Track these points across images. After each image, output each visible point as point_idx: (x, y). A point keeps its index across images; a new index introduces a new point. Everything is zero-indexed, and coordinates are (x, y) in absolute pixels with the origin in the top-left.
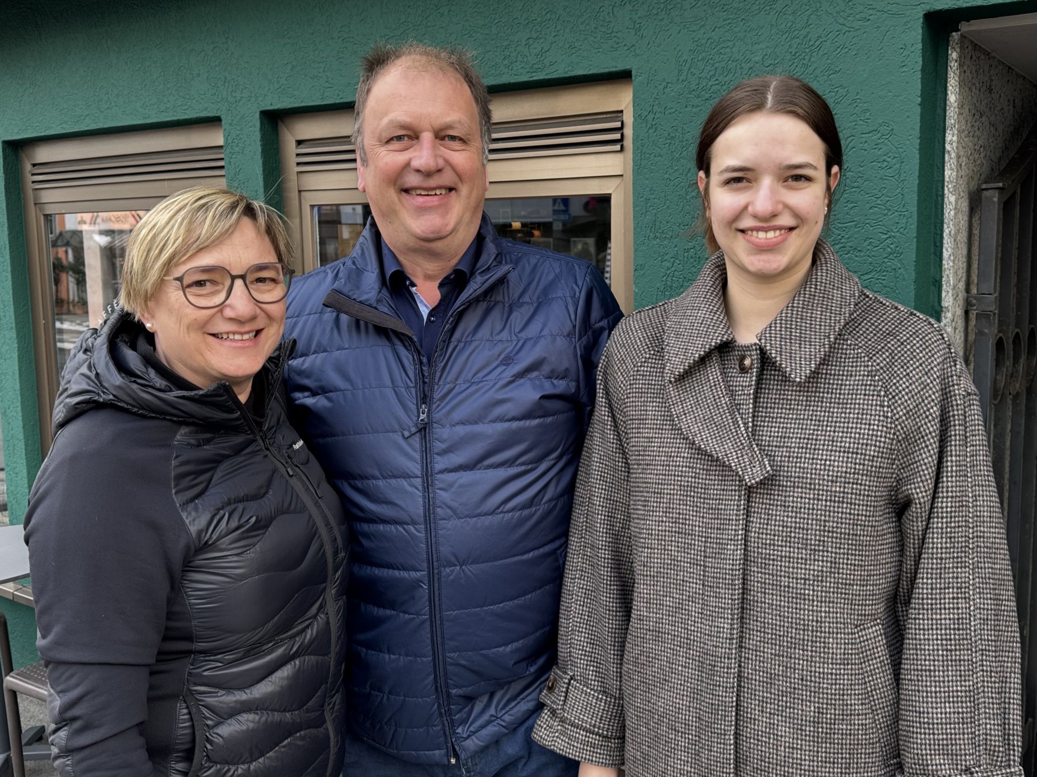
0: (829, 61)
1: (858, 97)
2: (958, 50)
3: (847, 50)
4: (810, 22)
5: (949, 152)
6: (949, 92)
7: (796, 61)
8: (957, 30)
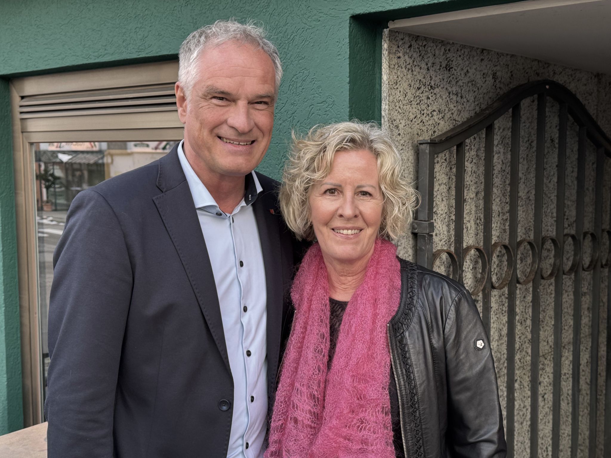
0: (298, 50)
1: (314, 77)
2: (387, 42)
3: (308, 42)
4: (287, 22)
5: (384, 117)
6: (383, 73)
7: (281, 49)
8: (387, 27)
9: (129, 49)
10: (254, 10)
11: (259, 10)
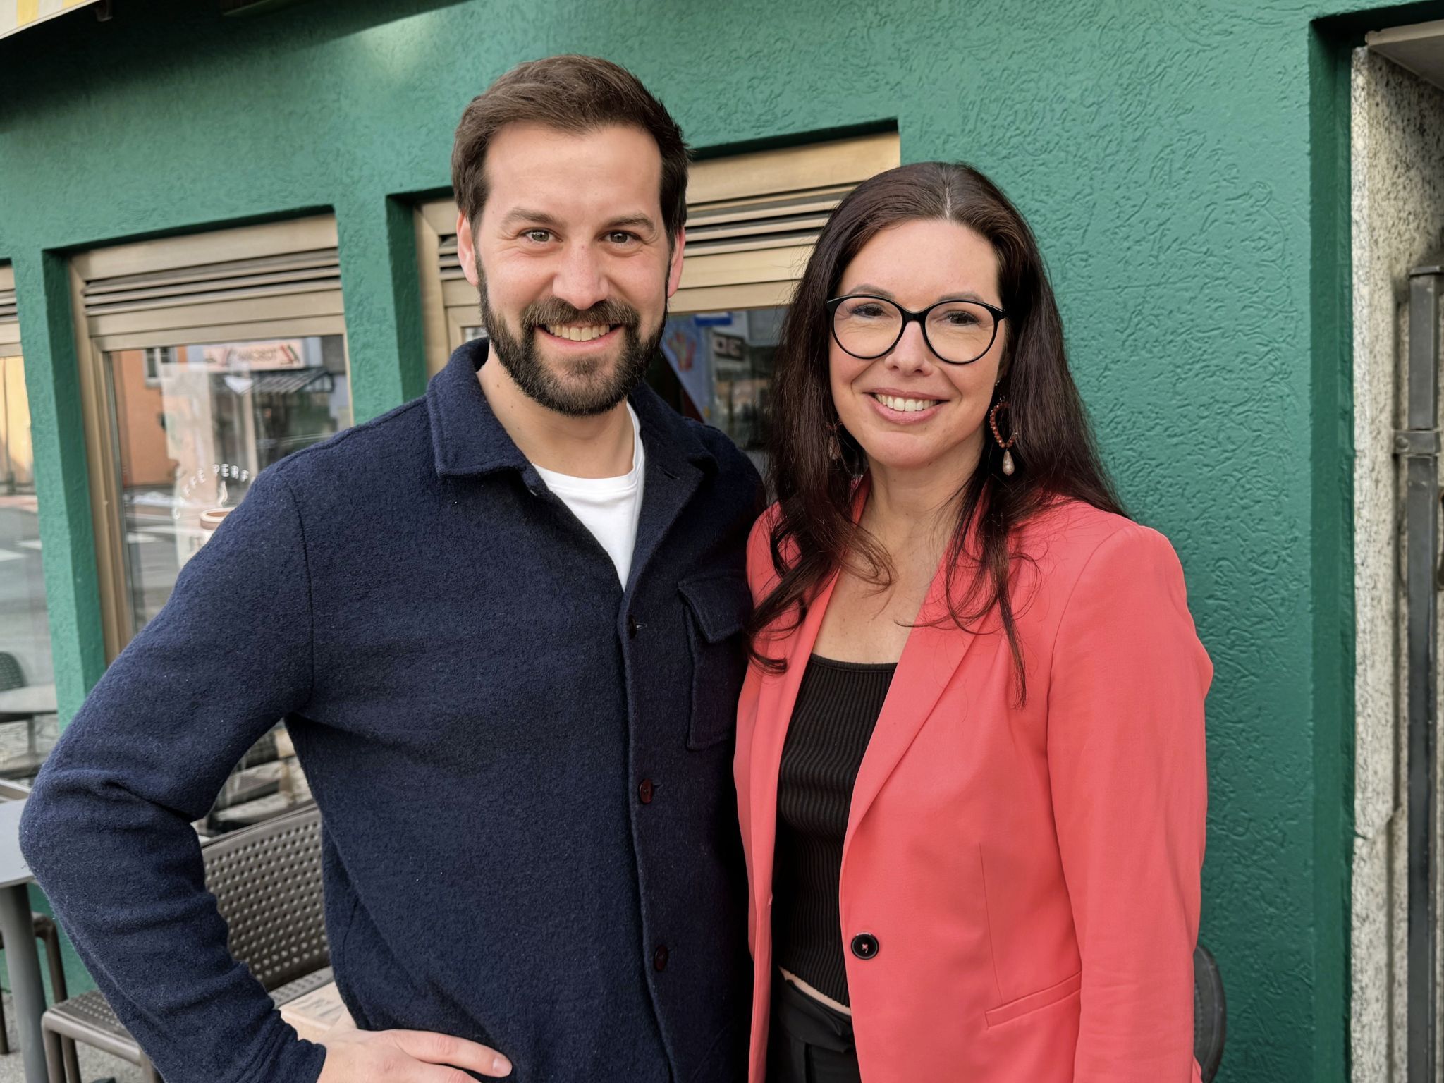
0: (1175, 96)
1: (1219, 146)
2: (1365, 72)
3: (1201, 78)
4: (1147, 40)
5: (1357, 222)
6: (1354, 135)
7: (1130, 96)
8: (1363, 44)
9: (735, 122)
10: (1058, 22)
11: (1072, 21)
